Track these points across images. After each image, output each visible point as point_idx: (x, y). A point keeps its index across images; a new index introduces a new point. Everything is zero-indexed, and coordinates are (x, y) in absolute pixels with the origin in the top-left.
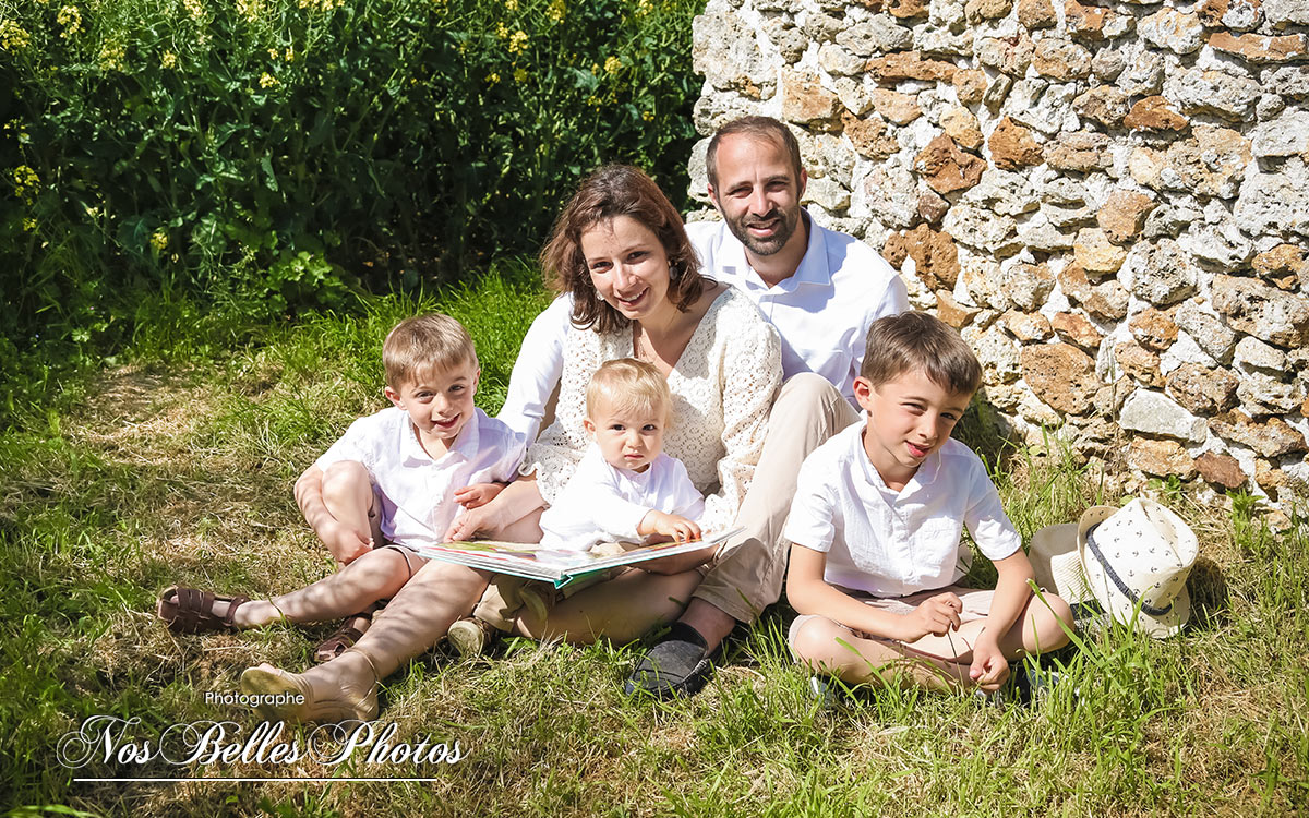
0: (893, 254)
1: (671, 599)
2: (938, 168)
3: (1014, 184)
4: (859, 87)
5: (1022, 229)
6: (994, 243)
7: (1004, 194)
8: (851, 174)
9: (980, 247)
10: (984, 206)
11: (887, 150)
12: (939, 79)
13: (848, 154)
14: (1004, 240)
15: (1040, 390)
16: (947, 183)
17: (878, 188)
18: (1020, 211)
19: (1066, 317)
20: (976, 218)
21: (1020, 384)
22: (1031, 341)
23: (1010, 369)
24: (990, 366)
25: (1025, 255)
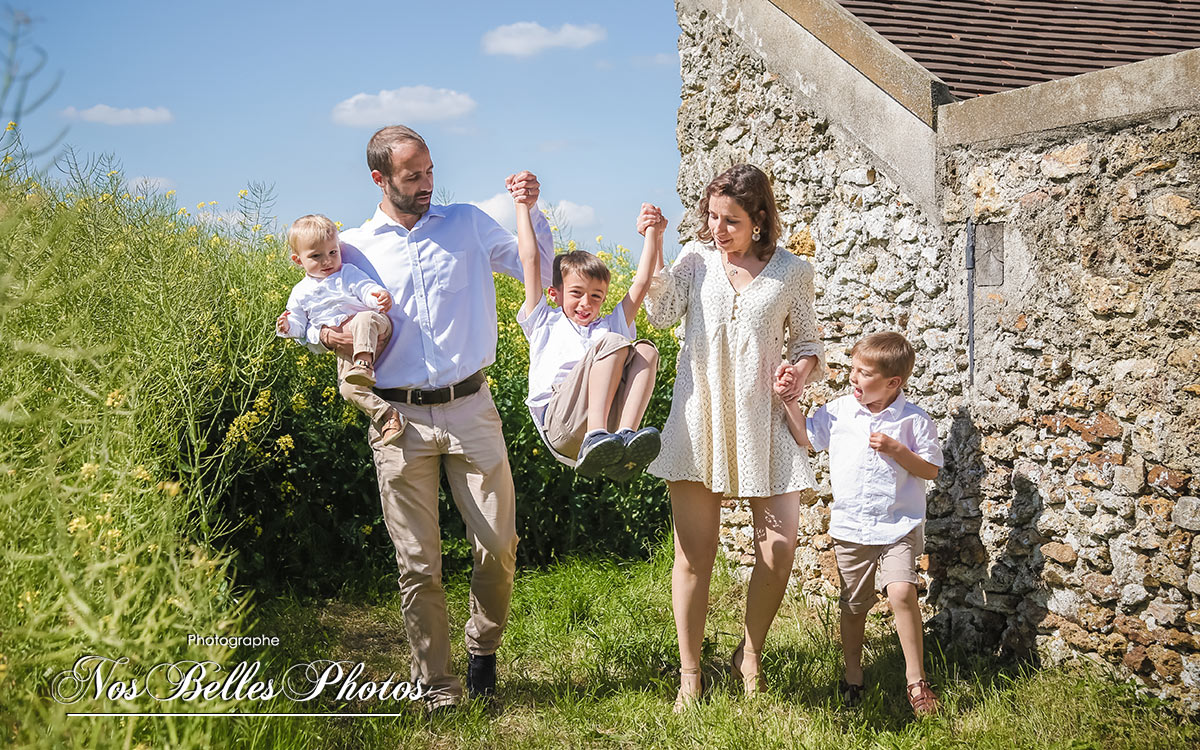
21: (822, 576)
22: (823, 550)
23: (816, 568)
24: (808, 567)
25: (820, 502)
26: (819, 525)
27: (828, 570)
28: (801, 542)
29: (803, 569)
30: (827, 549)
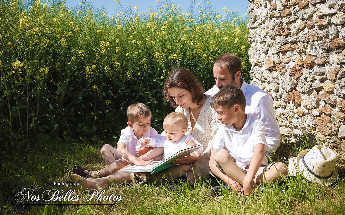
0: (287, 99)
1: (183, 170)
2: (295, 73)
3: (310, 72)
4: (279, 56)
5: (313, 84)
6: (307, 90)
7: (308, 75)
8: (278, 80)
9: (304, 92)
10: (305, 80)
11: (285, 71)
12: (293, 49)
13: (278, 75)
14: (309, 88)
15: (319, 130)
16: (296, 76)
17: (283, 82)
18: (312, 79)
19: (324, 107)
20: (303, 84)
21: (317, 130)
22: (317, 116)
23: (313, 126)
24: (309, 126)
25: (315, 92)
26: (314, 104)
27: (319, 127)
28: (305, 113)
29: (306, 127)
30: (319, 116)
